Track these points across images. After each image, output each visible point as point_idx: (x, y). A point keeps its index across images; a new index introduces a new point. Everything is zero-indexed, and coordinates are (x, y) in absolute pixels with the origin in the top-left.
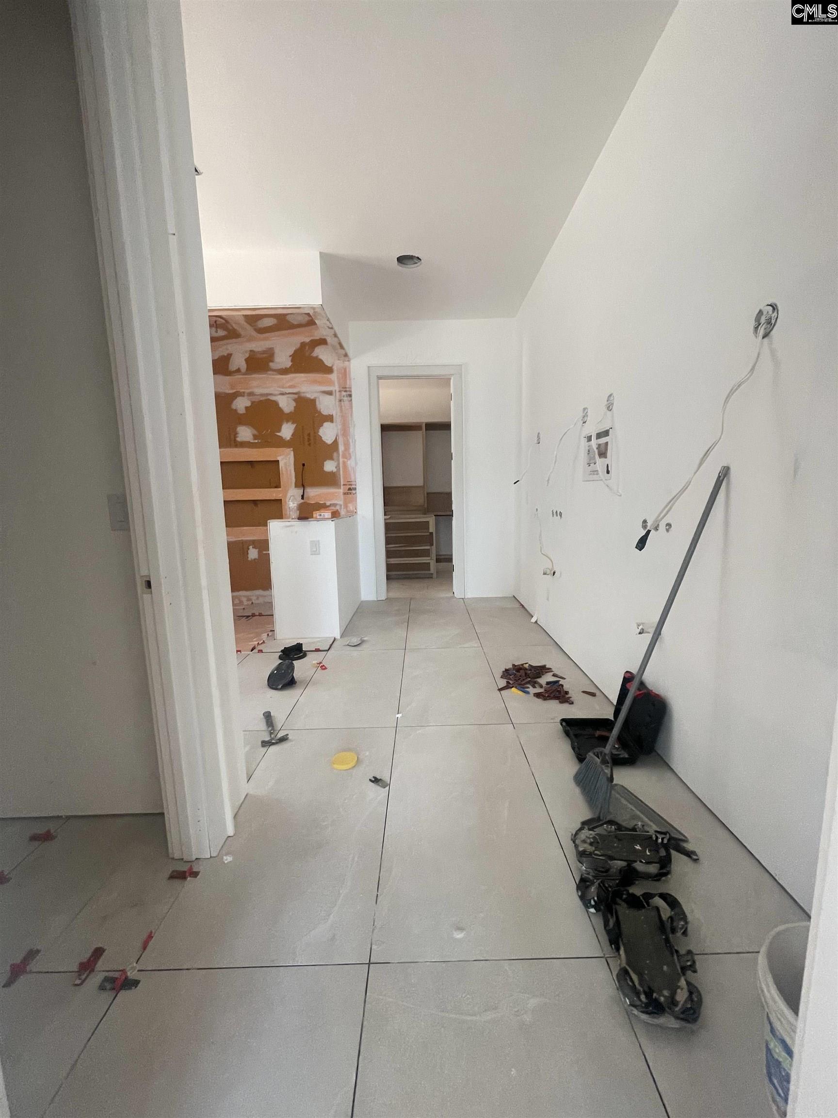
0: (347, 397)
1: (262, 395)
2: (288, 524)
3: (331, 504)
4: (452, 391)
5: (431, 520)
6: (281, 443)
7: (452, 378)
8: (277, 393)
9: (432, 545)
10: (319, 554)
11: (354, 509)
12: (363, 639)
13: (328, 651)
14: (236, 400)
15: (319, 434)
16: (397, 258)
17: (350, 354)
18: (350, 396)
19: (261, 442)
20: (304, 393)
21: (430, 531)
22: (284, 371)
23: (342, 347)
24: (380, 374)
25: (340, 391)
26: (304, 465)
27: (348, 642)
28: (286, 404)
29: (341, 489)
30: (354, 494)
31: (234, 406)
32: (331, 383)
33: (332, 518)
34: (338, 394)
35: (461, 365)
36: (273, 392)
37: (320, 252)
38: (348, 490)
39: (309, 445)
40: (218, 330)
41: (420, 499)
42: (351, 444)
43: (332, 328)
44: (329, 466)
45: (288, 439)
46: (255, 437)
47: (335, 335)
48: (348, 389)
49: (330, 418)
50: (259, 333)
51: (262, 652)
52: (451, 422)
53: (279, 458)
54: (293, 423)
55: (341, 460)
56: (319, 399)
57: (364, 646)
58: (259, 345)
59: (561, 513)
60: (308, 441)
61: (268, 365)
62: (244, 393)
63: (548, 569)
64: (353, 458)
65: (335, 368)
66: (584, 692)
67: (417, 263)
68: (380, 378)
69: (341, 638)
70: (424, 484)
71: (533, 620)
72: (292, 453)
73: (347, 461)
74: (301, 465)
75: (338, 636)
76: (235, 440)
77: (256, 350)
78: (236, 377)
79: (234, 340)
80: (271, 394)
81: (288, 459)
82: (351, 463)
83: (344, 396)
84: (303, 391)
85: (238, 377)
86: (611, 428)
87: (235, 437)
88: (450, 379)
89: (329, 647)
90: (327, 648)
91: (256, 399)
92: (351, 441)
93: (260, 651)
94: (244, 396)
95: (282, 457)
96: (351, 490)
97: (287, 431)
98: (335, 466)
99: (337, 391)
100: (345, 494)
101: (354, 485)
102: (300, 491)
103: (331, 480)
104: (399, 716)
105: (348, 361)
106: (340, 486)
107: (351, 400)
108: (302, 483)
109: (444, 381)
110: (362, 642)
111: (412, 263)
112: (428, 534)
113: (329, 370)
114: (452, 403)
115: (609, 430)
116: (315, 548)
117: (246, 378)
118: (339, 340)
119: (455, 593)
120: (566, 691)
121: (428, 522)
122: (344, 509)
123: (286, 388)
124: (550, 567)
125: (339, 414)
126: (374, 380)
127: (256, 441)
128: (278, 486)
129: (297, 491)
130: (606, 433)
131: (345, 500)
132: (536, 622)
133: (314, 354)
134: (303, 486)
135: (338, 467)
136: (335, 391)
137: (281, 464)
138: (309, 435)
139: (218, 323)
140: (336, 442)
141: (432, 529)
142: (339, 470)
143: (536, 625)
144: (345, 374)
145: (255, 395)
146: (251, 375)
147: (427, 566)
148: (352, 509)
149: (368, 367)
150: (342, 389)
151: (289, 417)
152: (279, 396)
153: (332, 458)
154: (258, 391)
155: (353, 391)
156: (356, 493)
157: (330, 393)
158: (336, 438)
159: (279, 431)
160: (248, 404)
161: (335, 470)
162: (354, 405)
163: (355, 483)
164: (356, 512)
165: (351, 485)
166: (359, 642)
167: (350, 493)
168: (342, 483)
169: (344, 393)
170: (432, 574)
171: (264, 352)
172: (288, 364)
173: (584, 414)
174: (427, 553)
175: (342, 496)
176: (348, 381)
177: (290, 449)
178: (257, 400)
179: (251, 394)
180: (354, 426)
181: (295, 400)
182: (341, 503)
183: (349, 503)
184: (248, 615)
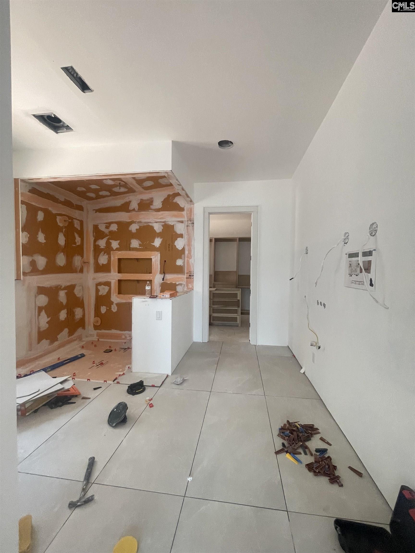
0: (191, 224)
1: (145, 223)
2: (144, 300)
3: (179, 284)
4: (252, 221)
5: (239, 292)
6: (154, 249)
7: (252, 213)
8: (153, 222)
9: (239, 307)
10: (161, 320)
11: (192, 287)
12: (185, 378)
13: (160, 387)
14: (131, 226)
15: (175, 244)
16: (218, 143)
17: (194, 200)
18: (193, 223)
19: (143, 248)
20: (168, 222)
21: (238, 299)
22: (158, 210)
23: (188, 196)
24: (210, 211)
25: (187, 221)
26: (165, 261)
27: (174, 381)
28: (158, 228)
29: (185, 275)
30: (192, 278)
31: (130, 229)
32: (182, 216)
33: (170, 298)
34: (186, 222)
35: (258, 206)
36: (151, 221)
37: (172, 141)
38: (189, 276)
39: (169, 250)
40: (121, 188)
41: (234, 278)
42: (192, 250)
43: (180, 185)
44: (179, 262)
45: (158, 247)
46: (140, 245)
47: (183, 189)
48: (192, 220)
49: (181, 236)
50: (145, 190)
51: (119, 384)
52: (251, 237)
53: (152, 257)
54: (161, 238)
55: (186, 259)
56: (176, 225)
57: (185, 384)
58: (146, 196)
59: (325, 305)
60: (169, 248)
61: (149, 207)
62: (136, 221)
63: (315, 342)
64: (193, 258)
65: (185, 208)
66: (350, 468)
67: (231, 146)
68: (210, 213)
69: (172, 375)
70: (237, 271)
71: (302, 371)
72: (159, 254)
73: (190, 260)
74: (164, 261)
75: (170, 374)
76: (130, 247)
77: (144, 199)
78: (133, 213)
79: (132, 194)
80: (150, 222)
81: (157, 257)
82: (191, 261)
83: (189, 224)
84: (167, 221)
85: (134, 213)
86: (375, 250)
87: (130, 245)
88: (251, 214)
89: (161, 384)
90: (159, 385)
91: (141, 225)
92: (192, 248)
93: (118, 383)
94: (136, 223)
95: (154, 257)
96: (190, 276)
97: (157, 242)
98: (182, 262)
99: (186, 221)
100: (187, 278)
101: (193, 273)
102: (162, 276)
103: (180, 270)
104: (190, 479)
105: (193, 204)
106: (185, 274)
107: (194, 226)
108: (163, 272)
109: (248, 215)
110: (184, 381)
111: (228, 146)
112: (237, 300)
113: (182, 209)
114: (252, 227)
115: (372, 251)
116: (159, 316)
117: (138, 213)
118: (186, 192)
119: (250, 341)
120: (334, 466)
121: (237, 293)
122: (186, 287)
123: (159, 219)
124: (316, 341)
125: (186, 233)
126: (207, 214)
127: (141, 248)
128: (150, 273)
129: (161, 276)
130: (370, 253)
131: (187, 281)
132: (304, 373)
133: (175, 201)
134: (164, 273)
135: (184, 263)
136: (185, 221)
137: (153, 260)
138: (169, 245)
139: (121, 184)
140: (184, 249)
141: (239, 298)
142: (184, 265)
143: (303, 375)
144: (191, 211)
145: (142, 223)
146: (141, 212)
147: (235, 319)
148: (191, 287)
149: (204, 207)
150: (189, 220)
151: (159, 235)
152: (155, 224)
153: (181, 258)
154: (143, 221)
155: (195, 221)
156: (193, 278)
157: (182, 222)
158: (184, 246)
159: (153, 242)
160: (138, 227)
161: (182, 264)
162: (195, 228)
163: (193, 272)
164: (193, 289)
165: (191, 273)
166: (182, 382)
167: (190, 278)
168: (186, 272)
169: (190, 222)
170: (238, 324)
171: (148, 200)
172: (160, 206)
173: (346, 237)
174: (235, 312)
175: (185, 280)
176: (192, 215)
177: (158, 252)
178: (143, 226)
179: (140, 222)
180: (195, 240)
181: (163, 226)
182: (185, 283)
183: (189, 283)
184: (125, 348)
